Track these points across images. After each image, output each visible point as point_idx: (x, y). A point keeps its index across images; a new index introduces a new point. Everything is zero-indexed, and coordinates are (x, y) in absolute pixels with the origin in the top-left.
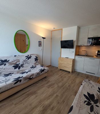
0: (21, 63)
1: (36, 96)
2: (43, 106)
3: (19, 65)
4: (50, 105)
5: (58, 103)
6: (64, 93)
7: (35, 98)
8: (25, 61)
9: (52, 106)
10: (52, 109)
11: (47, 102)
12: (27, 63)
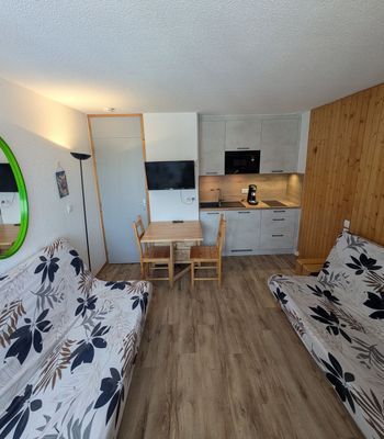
0: (33, 314)
1: (193, 403)
2: (239, 410)
3: (32, 329)
4: (250, 395)
5: (259, 373)
6: (242, 337)
7: (195, 410)
8: (42, 294)
9: (256, 393)
10: (265, 399)
11: (237, 393)
12: (55, 300)
